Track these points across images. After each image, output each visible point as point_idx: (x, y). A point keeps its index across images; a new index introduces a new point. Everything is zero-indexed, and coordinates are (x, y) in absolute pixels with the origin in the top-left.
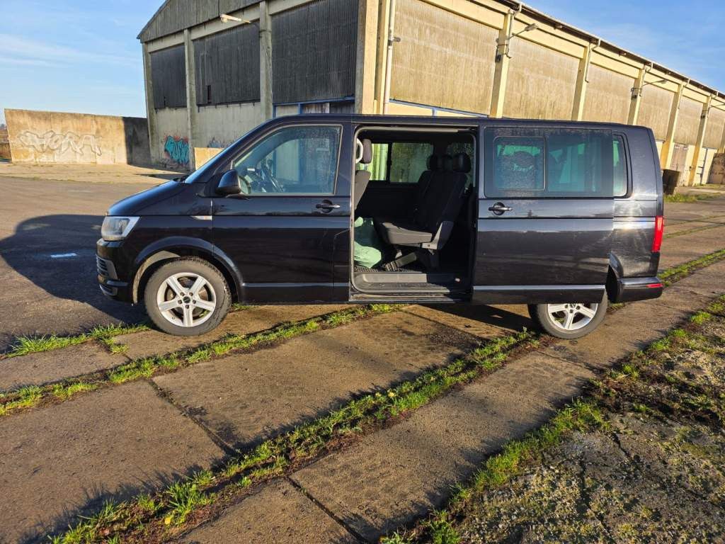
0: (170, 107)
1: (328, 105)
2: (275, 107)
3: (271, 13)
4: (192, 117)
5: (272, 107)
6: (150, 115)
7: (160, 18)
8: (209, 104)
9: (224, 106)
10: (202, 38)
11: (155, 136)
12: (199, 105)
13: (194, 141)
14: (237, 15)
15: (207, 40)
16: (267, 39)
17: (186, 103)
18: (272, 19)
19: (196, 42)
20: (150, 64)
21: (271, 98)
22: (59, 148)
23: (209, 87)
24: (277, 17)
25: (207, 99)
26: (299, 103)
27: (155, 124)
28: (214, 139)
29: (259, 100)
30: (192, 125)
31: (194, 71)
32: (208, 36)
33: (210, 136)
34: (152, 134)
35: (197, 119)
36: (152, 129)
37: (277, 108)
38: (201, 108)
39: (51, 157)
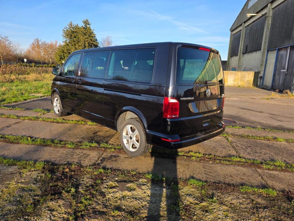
0: (235, 56)
1: (289, 48)
2: (268, 51)
3: (272, 8)
4: (240, 59)
5: (266, 51)
6: (228, 59)
7: (237, 21)
8: (246, 53)
9: (251, 53)
10: (248, 25)
11: (229, 67)
12: (243, 54)
13: (238, 69)
14: (260, 13)
15: (250, 26)
16: (269, 20)
17: (238, 54)
18: (273, 10)
19: (246, 27)
20: (232, 40)
21: (266, 47)
23: (247, 45)
24: (275, 9)
25: (246, 51)
26: (277, 48)
27: (230, 63)
28: (245, 68)
30: (238, 62)
31: (243, 40)
32: (250, 24)
33: (244, 66)
34: (228, 67)
35: (242, 60)
36: (228, 65)
37: (270, 52)
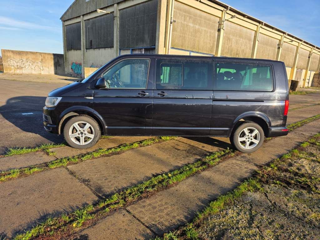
0: (74, 50)
1: (144, 49)
2: (120, 50)
3: (119, 9)
4: (84, 54)
6: (65, 52)
7: (70, 11)
8: (91, 48)
9: (98, 49)
10: (89, 20)
11: (67, 62)
12: (87, 49)
13: (84, 64)
14: (104, 10)
15: (91, 20)
16: (117, 20)
17: (81, 48)
18: (119, 11)
19: (86, 21)
20: (65, 31)
21: (119, 46)
22: (25, 67)
23: (91, 41)
24: (122, 11)
25: (90, 46)
26: (131, 49)
27: (67, 56)
28: (93, 64)
29: (113, 47)
30: (83, 57)
31: (85, 34)
32: (91, 19)
33: (91, 62)
34: (66, 61)
35: (86, 53)
36: (66, 59)
37: (121, 51)
38: (87, 50)
39: (21, 71)
